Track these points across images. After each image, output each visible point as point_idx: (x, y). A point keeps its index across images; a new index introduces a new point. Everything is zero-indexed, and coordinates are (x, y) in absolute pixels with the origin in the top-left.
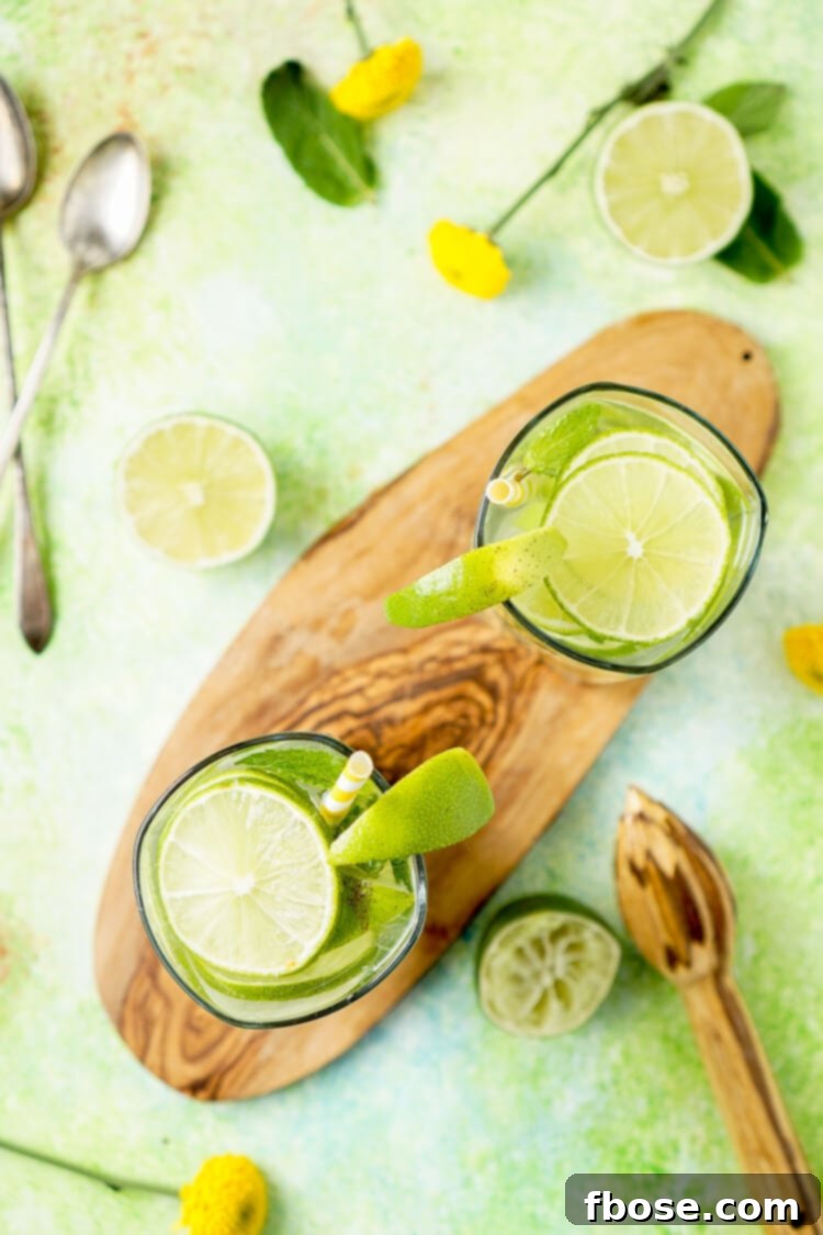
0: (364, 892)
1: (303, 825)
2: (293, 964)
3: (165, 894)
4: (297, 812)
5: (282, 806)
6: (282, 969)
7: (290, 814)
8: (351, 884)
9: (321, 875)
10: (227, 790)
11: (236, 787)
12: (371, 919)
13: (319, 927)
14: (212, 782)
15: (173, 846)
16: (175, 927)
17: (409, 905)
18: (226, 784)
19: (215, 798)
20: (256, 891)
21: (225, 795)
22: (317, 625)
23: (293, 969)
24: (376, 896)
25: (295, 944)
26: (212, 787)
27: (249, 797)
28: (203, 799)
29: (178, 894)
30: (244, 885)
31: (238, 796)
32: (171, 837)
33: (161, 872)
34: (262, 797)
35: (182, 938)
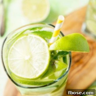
1: (44, 44)
3: (9, 59)
6: (32, 78)
7: (41, 41)
11: (30, 35)
15: (13, 48)
27: (32, 37)
28: (21, 38)
29: (11, 59)
31: (30, 37)
32: (13, 46)
33: (9, 54)
34: (35, 37)
35: (10, 69)
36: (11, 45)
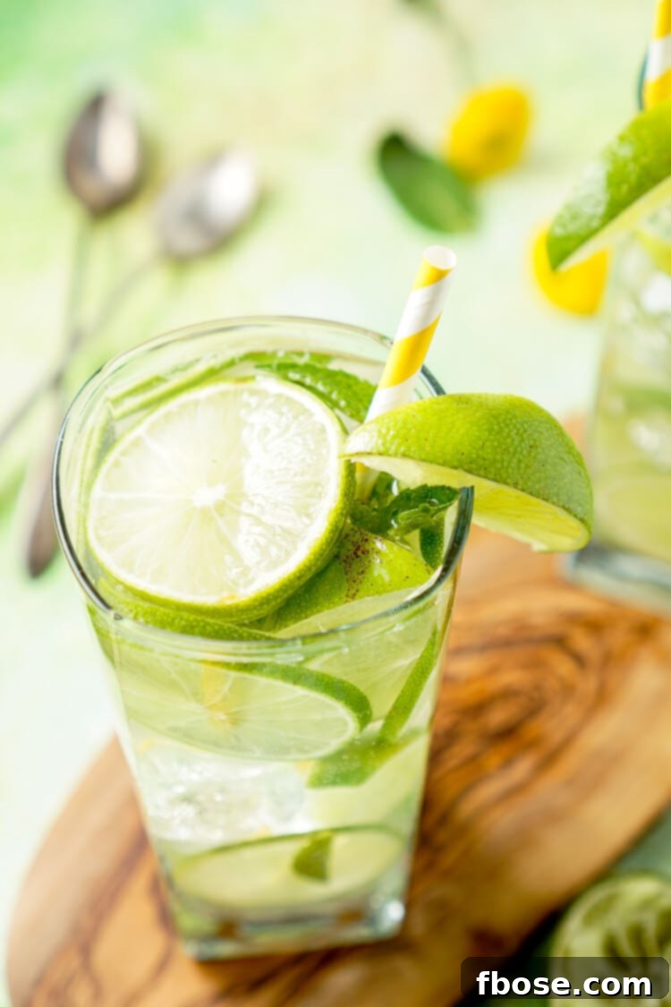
0: (369, 547)
2: (233, 597)
6: (211, 600)
8: (356, 537)
10: (241, 386)
12: (365, 587)
18: (243, 380)
21: (236, 391)
29: (113, 496)
30: (208, 496)
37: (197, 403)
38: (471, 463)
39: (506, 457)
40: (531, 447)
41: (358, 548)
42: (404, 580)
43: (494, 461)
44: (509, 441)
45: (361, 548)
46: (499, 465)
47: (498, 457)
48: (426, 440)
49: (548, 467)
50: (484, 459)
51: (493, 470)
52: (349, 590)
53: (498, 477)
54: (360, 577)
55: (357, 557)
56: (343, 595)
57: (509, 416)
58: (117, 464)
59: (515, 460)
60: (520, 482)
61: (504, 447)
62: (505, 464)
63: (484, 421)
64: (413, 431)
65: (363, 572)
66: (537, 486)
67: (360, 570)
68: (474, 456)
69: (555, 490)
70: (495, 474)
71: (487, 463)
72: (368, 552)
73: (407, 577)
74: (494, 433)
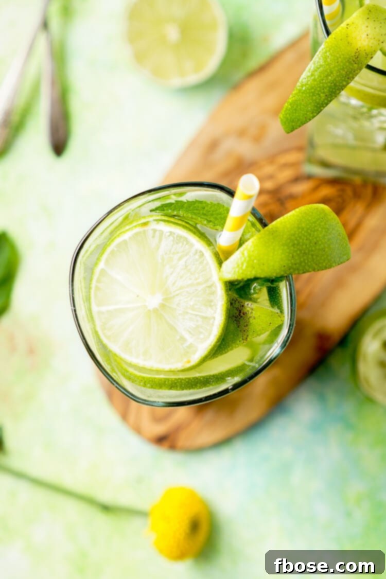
0: (245, 311)
1: (202, 255)
2: (189, 362)
3: (95, 309)
4: (198, 244)
5: (186, 239)
6: (179, 366)
7: (192, 245)
8: (237, 305)
9: (213, 293)
10: (146, 228)
11: (154, 225)
12: (250, 333)
13: (210, 334)
14: (135, 224)
15: (103, 272)
16: (100, 333)
17: (280, 323)
18: (145, 224)
19: (137, 234)
20: (163, 306)
21: (144, 232)
22: (241, 133)
23: (188, 365)
24: (255, 314)
25: (190, 346)
26: (135, 226)
27: (161, 232)
28: (126, 236)
29: (104, 309)
30: (154, 301)
31: (155, 231)
32: (101, 265)
33: (92, 291)
34: (171, 233)
35: (105, 341)
36: (96, 264)
37: (125, 242)
38: (290, 269)
39: (305, 257)
40: (316, 243)
41: (240, 312)
42: (269, 325)
43: (301, 262)
44: (304, 247)
45: (242, 312)
46: (303, 264)
47: (302, 259)
48: (263, 264)
49: (327, 250)
50: (295, 264)
51: (301, 268)
52: (243, 336)
53: (305, 270)
54: (247, 328)
55: (241, 317)
56: (241, 339)
57: (300, 230)
58: (97, 288)
59: (310, 256)
60: (316, 267)
61: (303, 252)
62: (306, 261)
63: (289, 241)
64: (255, 261)
65: (247, 325)
66: (324, 264)
67: (245, 324)
68: (290, 265)
69: (333, 260)
70: (303, 270)
71: (297, 265)
72: (246, 313)
73: (270, 323)
74: (296, 246)
